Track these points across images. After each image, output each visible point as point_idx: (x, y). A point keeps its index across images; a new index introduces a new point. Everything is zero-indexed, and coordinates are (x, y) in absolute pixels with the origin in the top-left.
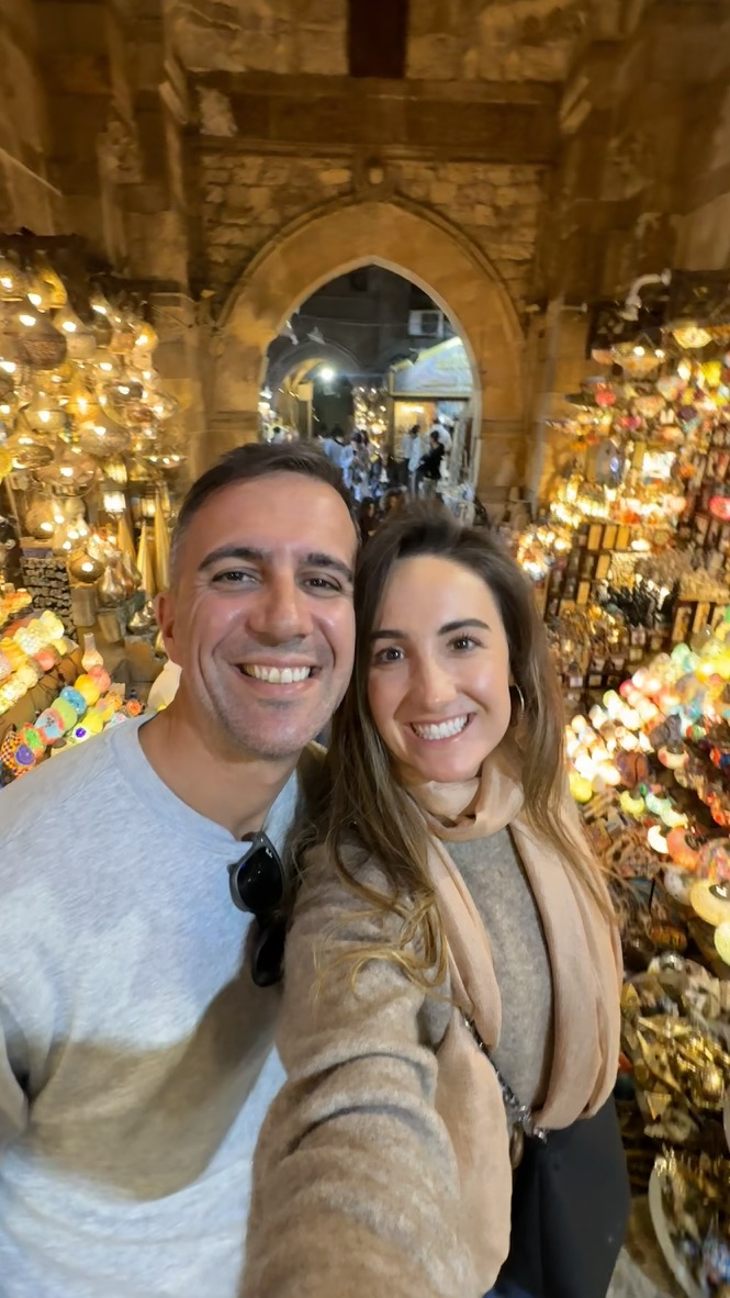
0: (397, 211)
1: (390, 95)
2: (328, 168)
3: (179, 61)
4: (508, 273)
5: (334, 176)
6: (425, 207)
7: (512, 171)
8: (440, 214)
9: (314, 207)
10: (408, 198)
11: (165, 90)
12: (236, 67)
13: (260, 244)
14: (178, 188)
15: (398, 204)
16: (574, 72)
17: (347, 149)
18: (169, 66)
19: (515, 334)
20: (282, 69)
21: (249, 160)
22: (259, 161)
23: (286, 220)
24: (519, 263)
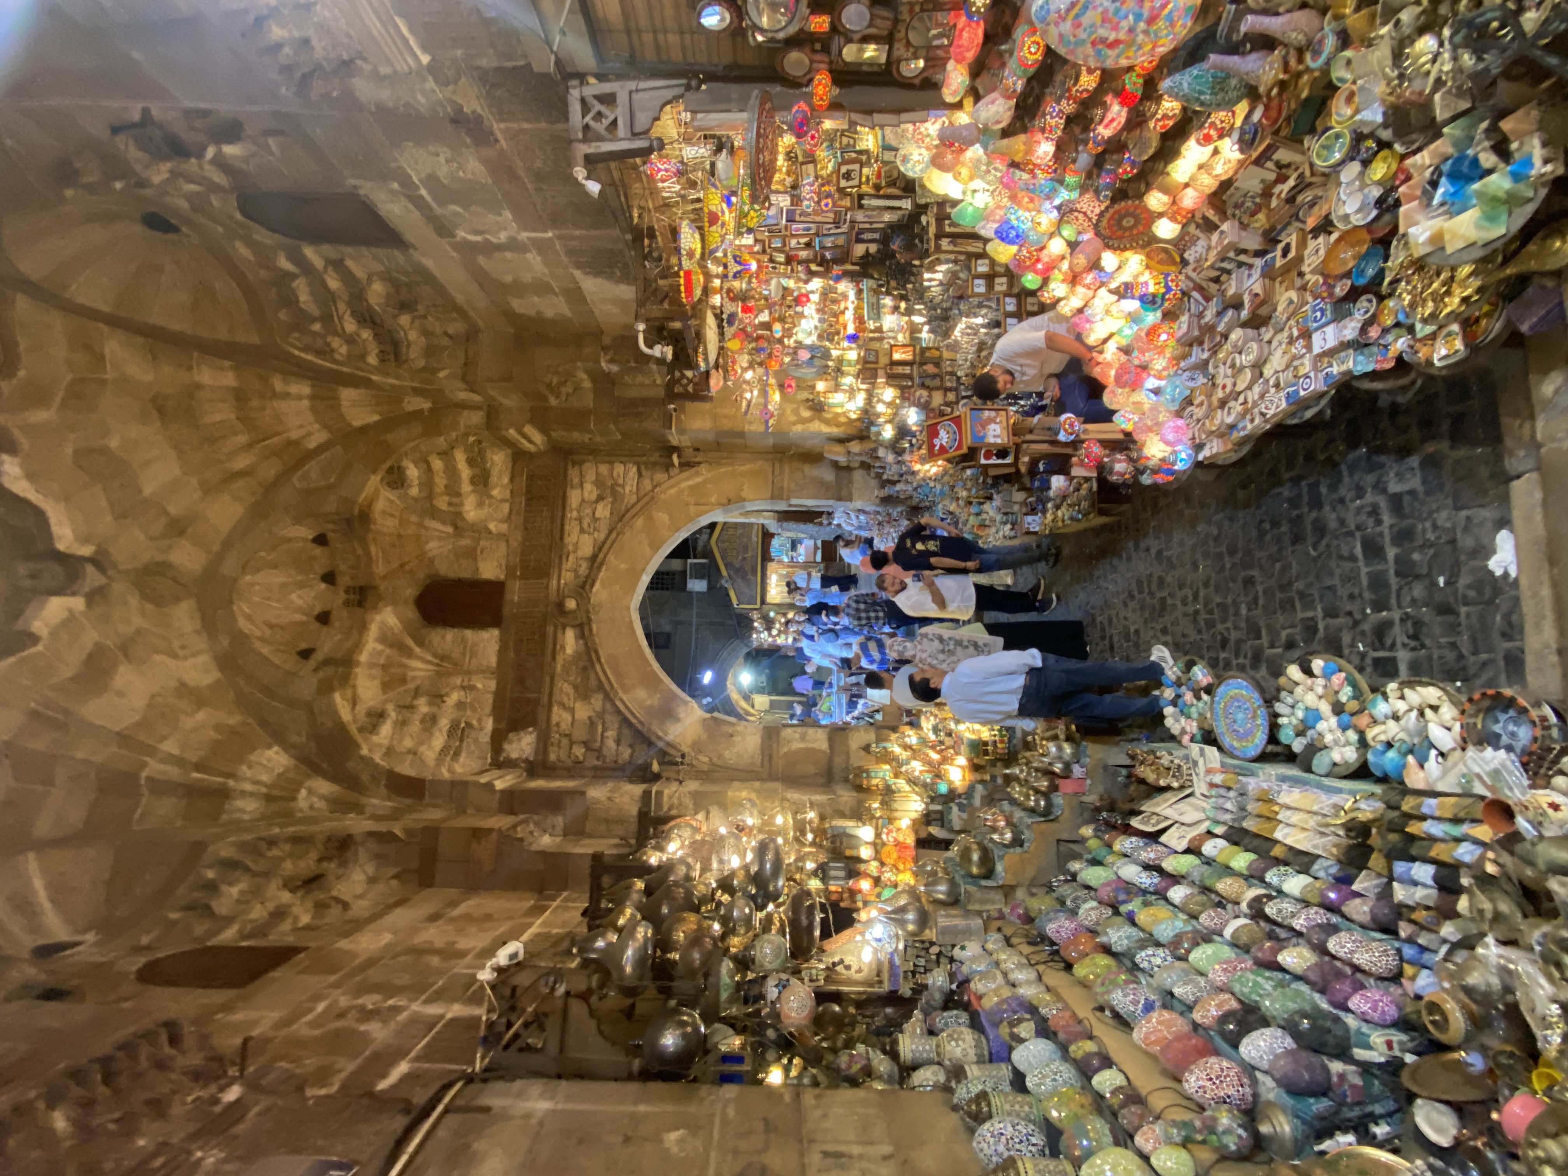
0: (597, 586)
1: (515, 593)
2: (563, 648)
3: (482, 772)
4: (647, 484)
5: (570, 641)
6: (595, 561)
7: (572, 487)
8: (600, 549)
9: (590, 660)
10: (587, 577)
11: (499, 785)
12: (489, 724)
13: (619, 712)
14: (570, 784)
15: (592, 586)
16: (507, 443)
17: (550, 629)
18: (483, 780)
19: (697, 474)
20: (492, 685)
21: (555, 718)
22: (555, 709)
23: (601, 687)
24: (640, 475)
